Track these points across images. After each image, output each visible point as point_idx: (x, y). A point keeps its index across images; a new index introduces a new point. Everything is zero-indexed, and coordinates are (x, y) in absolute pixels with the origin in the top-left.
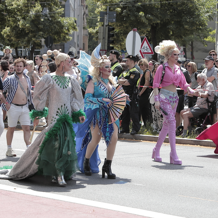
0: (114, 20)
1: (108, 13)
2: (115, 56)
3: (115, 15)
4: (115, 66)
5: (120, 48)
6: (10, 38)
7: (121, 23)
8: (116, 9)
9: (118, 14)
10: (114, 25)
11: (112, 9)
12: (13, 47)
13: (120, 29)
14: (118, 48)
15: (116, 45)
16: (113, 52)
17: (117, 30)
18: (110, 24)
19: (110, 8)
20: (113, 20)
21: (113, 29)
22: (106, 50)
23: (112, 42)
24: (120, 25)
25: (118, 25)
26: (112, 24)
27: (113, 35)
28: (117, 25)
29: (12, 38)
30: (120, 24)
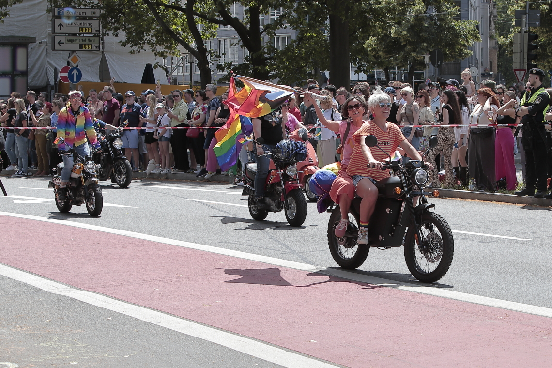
0: (537, 23)
1: (527, 12)
2: (538, 77)
3: (538, 15)
4: (538, 93)
5: (547, 67)
6: (377, 53)
7: (549, 28)
8: (541, 7)
9: (544, 13)
10: (537, 31)
11: (534, 6)
12: (382, 66)
13: (547, 37)
14: (544, 67)
15: (542, 62)
16: (534, 72)
17: (542, 39)
18: (531, 30)
19: (530, 5)
20: (535, 23)
21: (537, 37)
22: (525, 70)
23: (535, 58)
24: (547, 32)
25: (545, 31)
26: (534, 30)
27: (536, 47)
28: (543, 32)
29: (380, 53)
30: (547, 29)
